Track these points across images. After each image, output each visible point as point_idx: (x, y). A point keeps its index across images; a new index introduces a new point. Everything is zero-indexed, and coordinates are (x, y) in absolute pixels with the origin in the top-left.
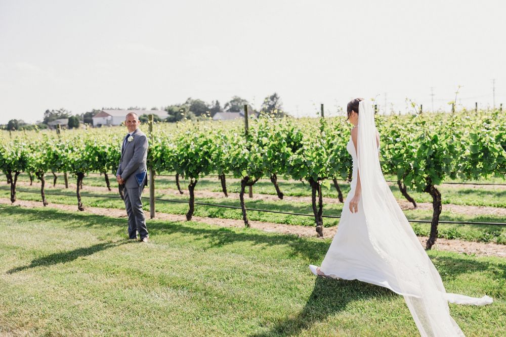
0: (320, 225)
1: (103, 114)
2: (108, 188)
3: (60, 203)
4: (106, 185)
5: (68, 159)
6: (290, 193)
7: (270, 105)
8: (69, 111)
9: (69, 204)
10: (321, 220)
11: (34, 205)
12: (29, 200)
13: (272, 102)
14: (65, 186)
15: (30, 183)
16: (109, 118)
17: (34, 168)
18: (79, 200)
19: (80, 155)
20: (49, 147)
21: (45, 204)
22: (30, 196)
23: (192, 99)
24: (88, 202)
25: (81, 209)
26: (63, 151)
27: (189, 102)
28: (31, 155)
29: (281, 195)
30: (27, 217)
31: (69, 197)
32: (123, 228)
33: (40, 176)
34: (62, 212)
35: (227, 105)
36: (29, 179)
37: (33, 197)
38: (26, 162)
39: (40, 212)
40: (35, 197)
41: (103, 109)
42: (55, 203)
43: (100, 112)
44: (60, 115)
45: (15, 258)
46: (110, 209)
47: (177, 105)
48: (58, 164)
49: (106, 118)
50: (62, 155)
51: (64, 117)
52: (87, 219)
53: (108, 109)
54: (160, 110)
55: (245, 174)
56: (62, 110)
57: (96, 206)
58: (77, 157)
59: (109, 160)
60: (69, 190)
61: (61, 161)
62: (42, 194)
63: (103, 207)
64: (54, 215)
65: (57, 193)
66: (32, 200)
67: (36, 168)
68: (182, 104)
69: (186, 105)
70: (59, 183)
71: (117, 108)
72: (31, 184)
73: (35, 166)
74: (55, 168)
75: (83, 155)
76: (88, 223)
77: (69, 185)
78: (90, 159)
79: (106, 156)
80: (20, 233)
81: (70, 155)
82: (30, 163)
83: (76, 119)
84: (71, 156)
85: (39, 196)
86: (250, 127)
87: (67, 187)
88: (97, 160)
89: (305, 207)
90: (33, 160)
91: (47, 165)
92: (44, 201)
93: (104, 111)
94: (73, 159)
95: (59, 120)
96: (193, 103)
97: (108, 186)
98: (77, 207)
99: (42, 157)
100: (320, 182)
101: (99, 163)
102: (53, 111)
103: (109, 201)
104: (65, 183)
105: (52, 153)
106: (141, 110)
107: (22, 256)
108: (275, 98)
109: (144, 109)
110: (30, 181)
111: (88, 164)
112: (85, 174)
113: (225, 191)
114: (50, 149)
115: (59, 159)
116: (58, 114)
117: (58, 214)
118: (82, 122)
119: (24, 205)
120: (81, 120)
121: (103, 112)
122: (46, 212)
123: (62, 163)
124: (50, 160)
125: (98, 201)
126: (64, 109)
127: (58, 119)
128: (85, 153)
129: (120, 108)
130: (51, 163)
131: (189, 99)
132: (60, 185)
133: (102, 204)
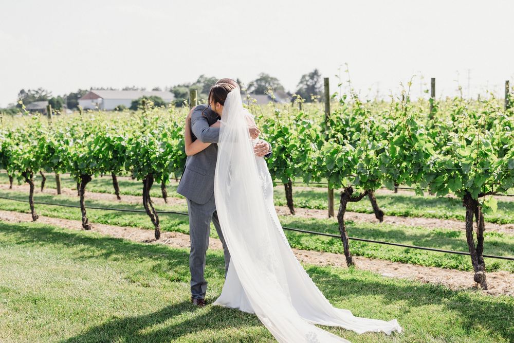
0: (480, 270)
1: (92, 96)
2: (116, 196)
3: (54, 217)
4: (113, 190)
5: (69, 154)
6: (391, 211)
7: (308, 85)
8: (49, 91)
9: (67, 219)
10: (481, 262)
11: (19, 218)
12: (11, 211)
13: (311, 81)
14: (56, 191)
15: (10, 185)
16: (99, 100)
17: (20, 166)
18: (84, 214)
19: (86, 148)
20: (42, 136)
21: (35, 218)
22: (12, 204)
23: (205, 76)
24: (93, 216)
25: (86, 227)
26: (62, 143)
27: (202, 81)
28: (16, 148)
29: (380, 215)
30: (12, 237)
31: (66, 208)
32: (158, 262)
33: (29, 178)
34: (61, 232)
35: (250, 85)
36: (8, 180)
37: (16, 206)
38: (9, 158)
39: (31, 229)
40: (18, 205)
41: (91, 89)
42: (47, 216)
43: (87, 93)
44: (37, 96)
45: (7, 310)
46: (128, 228)
47: (186, 85)
48: (55, 161)
49: (95, 101)
50: (60, 148)
51: (42, 99)
52: (101, 244)
53: (98, 89)
54: (163, 90)
55: (346, 182)
56: (40, 90)
57: (106, 222)
58: (81, 152)
59: (129, 158)
60: (63, 197)
61: (59, 158)
62: (31, 202)
63: (116, 224)
64: (51, 235)
65: (49, 201)
66: (15, 210)
67: (23, 166)
68: (192, 83)
69: (198, 84)
70: (48, 187)
71: (109, 88)
72: (11, 187)
73: (22, 163)
74: (50, 166)
75: (90, 150)
76: (104, 251)
77: (61, 190)
78: (101, 155)
79: (124, 151)
80: (8, 265)
81: (71, 148)
82: (15, 159)
83: (58, 102)
84: (72, 150)
85: (26, 206)
86: (332, 112)
87: (59, 193)
88: (111, 157)
89: (428, 236)
90: (19, 155)
91: (39, 163)
92: (32, 213)
93: (93, 91)
94: (75, 154)
95: (36, 103)
96: (206, 82)
97: (117, 193)
98: (79, 224)
99: (32, 150)
100: (481, 200)
101: (114, 161)
102: (29, 91)
103: (124, 216)
104: (56, 186)
105: (45, 145)
106: (139, 91)
107: (17, 306)
108: (315, 76)
109: (143, 90)
110: (9, 182)
111: (97, 162)
112: (93, 177)
113: (290, 205)
114: (43, 139)
115: (56, 154)
116: (35, 96)
117: (56, 233)
118: (66, 106)
119: (6, 217)
120: (64, 103)
121: (91, 93)
122: (39, 230)
123: (60, 160)
124: (43, 155)
125: (106, 215)
126: (42, 90)
127: (35, 101)
128: (93, 146)
129: (113, 88)
130: (44, 159)
131: (201, 77)
132: (50, 189)
133: (115, 220)
